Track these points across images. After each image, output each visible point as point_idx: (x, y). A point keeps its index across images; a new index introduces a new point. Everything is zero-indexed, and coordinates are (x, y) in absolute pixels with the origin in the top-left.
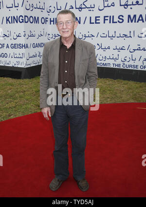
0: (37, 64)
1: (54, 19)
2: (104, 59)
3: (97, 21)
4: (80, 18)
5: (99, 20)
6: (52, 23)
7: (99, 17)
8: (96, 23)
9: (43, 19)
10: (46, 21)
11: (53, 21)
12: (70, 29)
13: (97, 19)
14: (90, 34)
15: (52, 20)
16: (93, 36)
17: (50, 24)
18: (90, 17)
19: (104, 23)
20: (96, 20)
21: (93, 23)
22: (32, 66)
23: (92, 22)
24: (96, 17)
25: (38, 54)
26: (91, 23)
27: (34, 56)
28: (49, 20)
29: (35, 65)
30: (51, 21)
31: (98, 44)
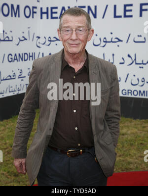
0: (16, 93)
1: (47, 8)
2: (141, 83)
3: (128, 14)
4: (96, 7)
5: (131, 11)
6: (45, 16)
7: (131, 5)
8: (125, 16)
9: (27, 9)
10: (34, 12)
11: (47, 13)
12: (82, 41)
13: (128, 8)
14: (114, 36)
15: (44, 10)
16: (120, 40)
17: (41, 18)
18: (115, 6)
19: (141, 15)
20: (125, 11)
21: (120, 17)
22: (6, 95)
23: (117, 15)
24: (125, 6)
25: (18, 74)
26: (115, 16)
27: (11, 78)
28: (38, 11)
29: (11, 94)
30: (42, 13)
31: (129, 56)
